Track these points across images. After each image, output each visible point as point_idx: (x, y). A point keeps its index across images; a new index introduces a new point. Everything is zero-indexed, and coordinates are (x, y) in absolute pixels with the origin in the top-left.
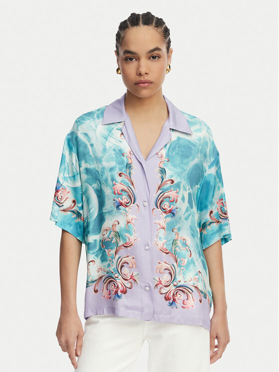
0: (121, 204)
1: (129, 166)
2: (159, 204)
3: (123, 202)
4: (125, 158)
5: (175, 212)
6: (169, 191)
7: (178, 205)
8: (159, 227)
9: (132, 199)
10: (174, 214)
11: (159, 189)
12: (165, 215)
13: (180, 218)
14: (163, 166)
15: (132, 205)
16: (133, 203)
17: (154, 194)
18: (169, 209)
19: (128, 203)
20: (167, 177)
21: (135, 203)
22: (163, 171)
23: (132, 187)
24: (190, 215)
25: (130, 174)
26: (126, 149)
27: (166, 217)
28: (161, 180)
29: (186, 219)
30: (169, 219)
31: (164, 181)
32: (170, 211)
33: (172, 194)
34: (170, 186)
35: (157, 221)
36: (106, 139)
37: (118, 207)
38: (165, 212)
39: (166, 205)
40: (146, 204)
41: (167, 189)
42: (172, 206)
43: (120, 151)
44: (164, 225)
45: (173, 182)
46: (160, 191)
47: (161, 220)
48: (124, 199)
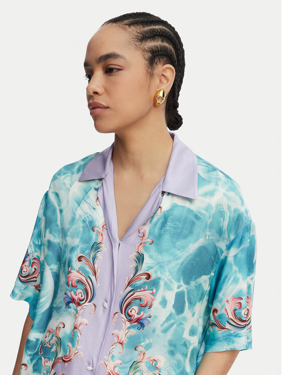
0: (73, 300)
1: (96, 247)
2: (125, 307)
3: (76, 298)
4: (94, 235)
5: (145, 322)
6: (142, 289)
7: (152, 312)
8: (116, 340)
9: (90, 295)
10: (142, 325)
11: (128, 284)
12: (128, 324)
13: (154, 331)
14: (142, 250)
15: (87, 304)
16: (89, 302)
17: (121, 292)
18: (136, 316)
19: (82, 300)
20: (143, 269)
21: (92, 302)
22: (140, 259)
23: (93, 278)
24: (173, 324)
25: (94, 259)
26: (100, 221)
27: (129, 328)
28: (133, 272)
29: (165, 331)
30: (134, 331)
31: (138, 274)
32: (138, 320)
33: (145, 295)
34: (145, 283)
35: (116, 332)
36: (79, 204)
37: (68, 304)
38: (130, 321)
39: (134, 311)
40: (106, 305)
41: (139, 287)
42: (142, 313)
43: (91, 222)
44: (123, 338)
45: (149, 276)
46: (129, 289)
47: (122, 331)
48: (79, 294)
